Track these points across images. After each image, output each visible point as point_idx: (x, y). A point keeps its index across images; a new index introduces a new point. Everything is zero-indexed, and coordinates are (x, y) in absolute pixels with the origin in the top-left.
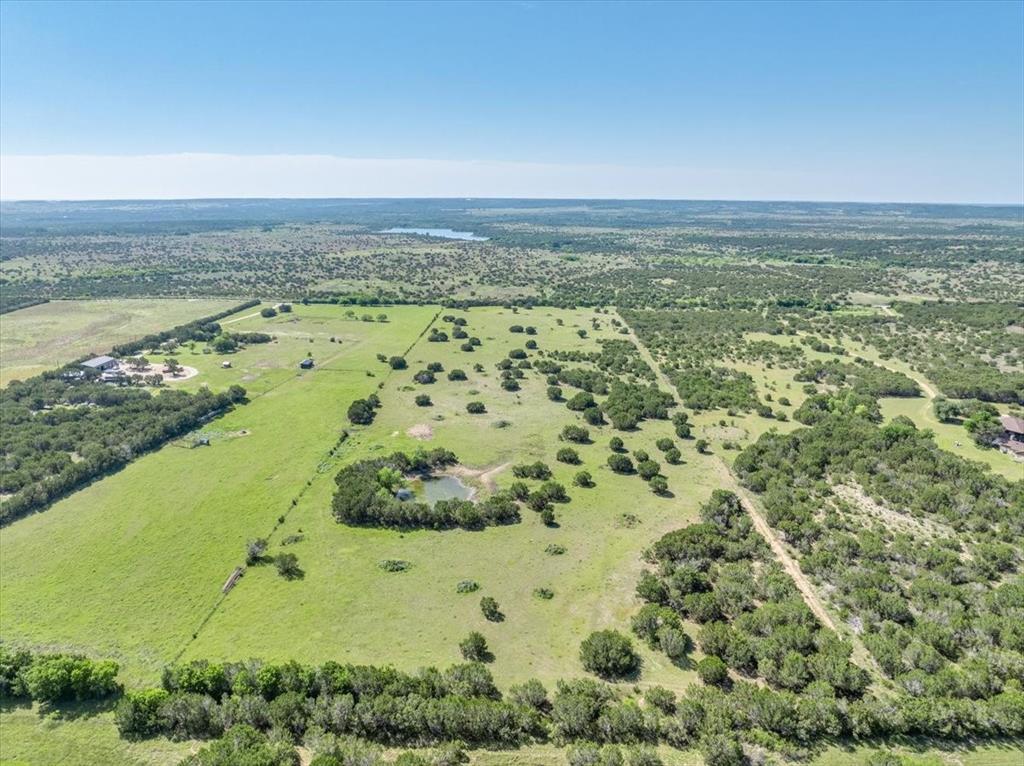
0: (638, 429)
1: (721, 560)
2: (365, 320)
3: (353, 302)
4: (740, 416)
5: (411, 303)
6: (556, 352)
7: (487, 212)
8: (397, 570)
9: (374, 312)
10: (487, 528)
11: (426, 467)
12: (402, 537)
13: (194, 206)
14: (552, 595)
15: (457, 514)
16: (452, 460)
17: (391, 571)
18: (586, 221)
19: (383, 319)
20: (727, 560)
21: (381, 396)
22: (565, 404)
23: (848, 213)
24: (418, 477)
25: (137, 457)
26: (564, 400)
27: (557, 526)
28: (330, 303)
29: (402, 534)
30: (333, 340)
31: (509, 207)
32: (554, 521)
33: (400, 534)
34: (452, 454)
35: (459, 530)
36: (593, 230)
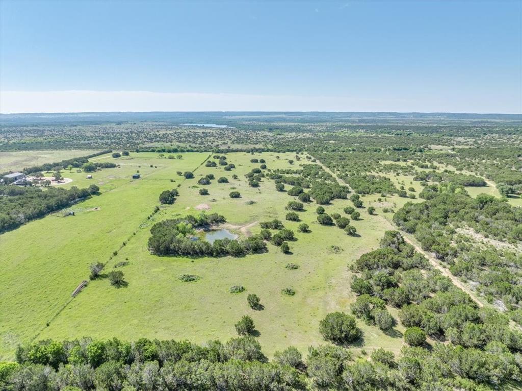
0: (331, 204)
1: (400, 269)
2: (170, 158)
3: (164, 151)
4: (388, 197)
5: (195, 151)
6: (278, 170)
7: (233, 117)
8: (190, 280)
9: (175, 155)
10: (247, 255)
11: (207, 224)
12: (193, 262)
13: (81, 116)
14: (294, 293)
15: (228, 248)
16: (222, 220)
17: (186, 281)
18: (284, 120)
19: (180, 157)
20: (404, 270)
21: (179, 190)
22: (286, 193)
23: (415, 117)
24: (202, 230)
25: (28, 222)
26: (285, 191)
27: (291, 253)
28: (151, 151)
29: (193, 260)
30: (152, 166)
31: (245, 115)
32: (290, 251)
33: (191, 260)
34: (223, 217)
35: (229, 257)
36: (289, 124)
